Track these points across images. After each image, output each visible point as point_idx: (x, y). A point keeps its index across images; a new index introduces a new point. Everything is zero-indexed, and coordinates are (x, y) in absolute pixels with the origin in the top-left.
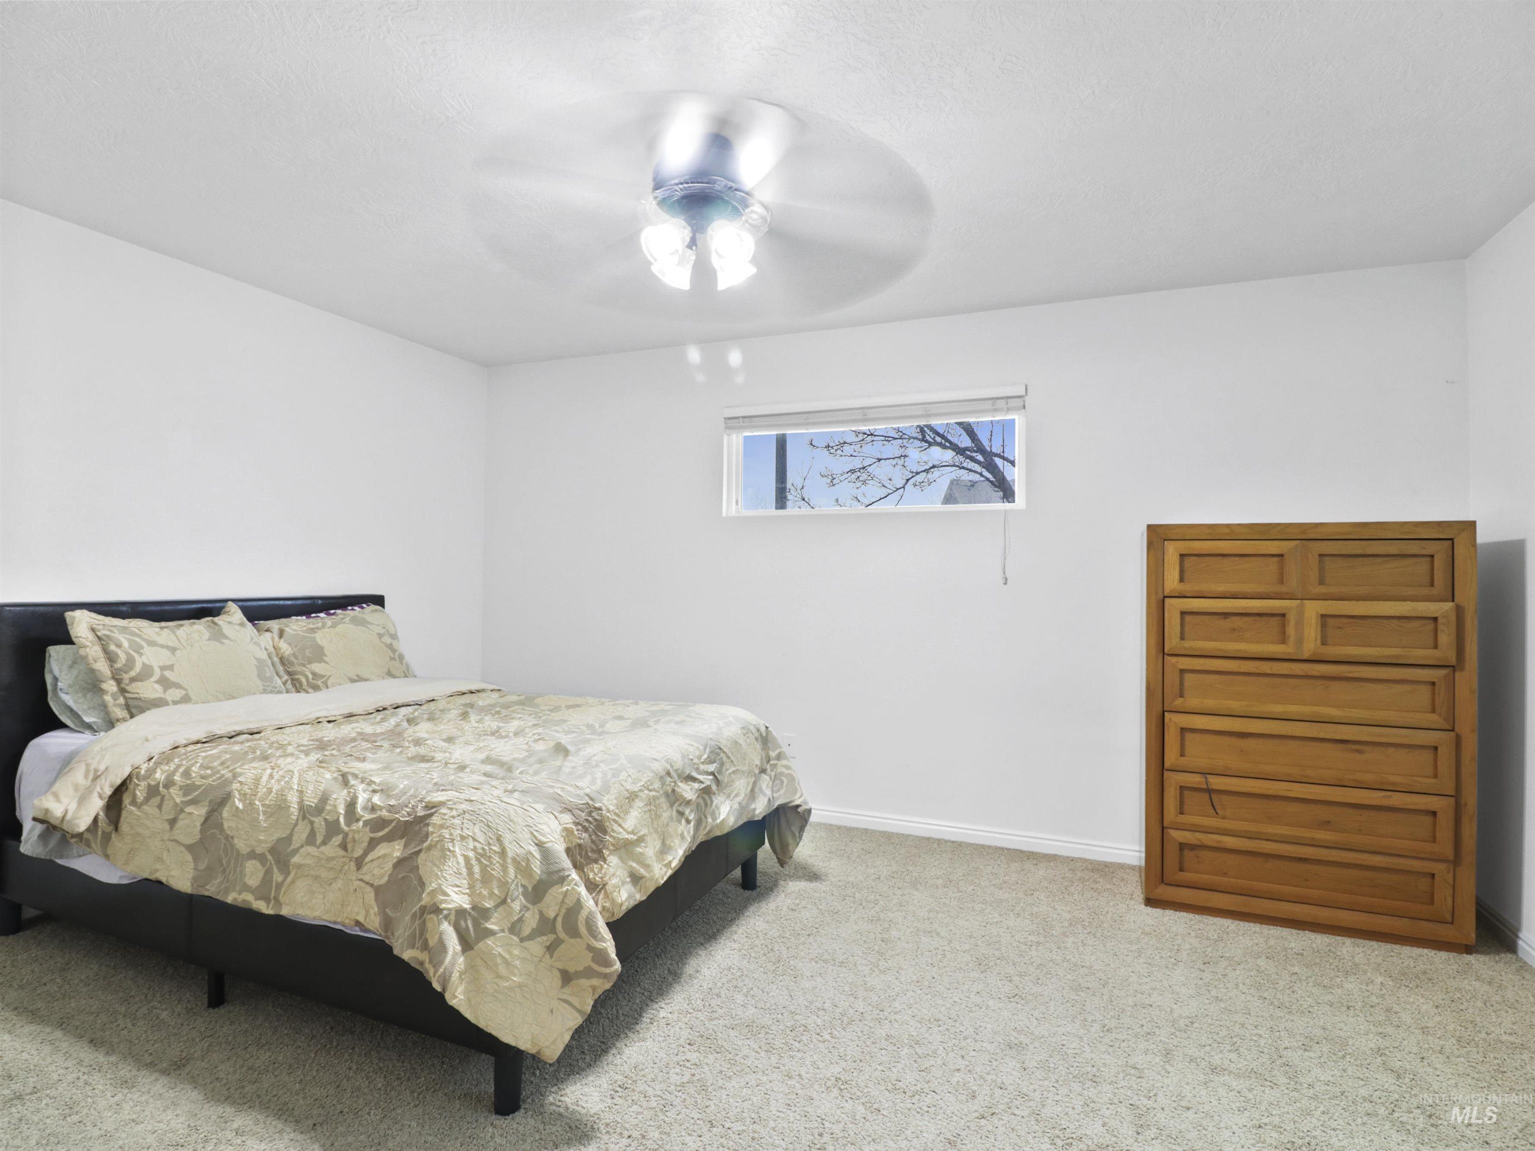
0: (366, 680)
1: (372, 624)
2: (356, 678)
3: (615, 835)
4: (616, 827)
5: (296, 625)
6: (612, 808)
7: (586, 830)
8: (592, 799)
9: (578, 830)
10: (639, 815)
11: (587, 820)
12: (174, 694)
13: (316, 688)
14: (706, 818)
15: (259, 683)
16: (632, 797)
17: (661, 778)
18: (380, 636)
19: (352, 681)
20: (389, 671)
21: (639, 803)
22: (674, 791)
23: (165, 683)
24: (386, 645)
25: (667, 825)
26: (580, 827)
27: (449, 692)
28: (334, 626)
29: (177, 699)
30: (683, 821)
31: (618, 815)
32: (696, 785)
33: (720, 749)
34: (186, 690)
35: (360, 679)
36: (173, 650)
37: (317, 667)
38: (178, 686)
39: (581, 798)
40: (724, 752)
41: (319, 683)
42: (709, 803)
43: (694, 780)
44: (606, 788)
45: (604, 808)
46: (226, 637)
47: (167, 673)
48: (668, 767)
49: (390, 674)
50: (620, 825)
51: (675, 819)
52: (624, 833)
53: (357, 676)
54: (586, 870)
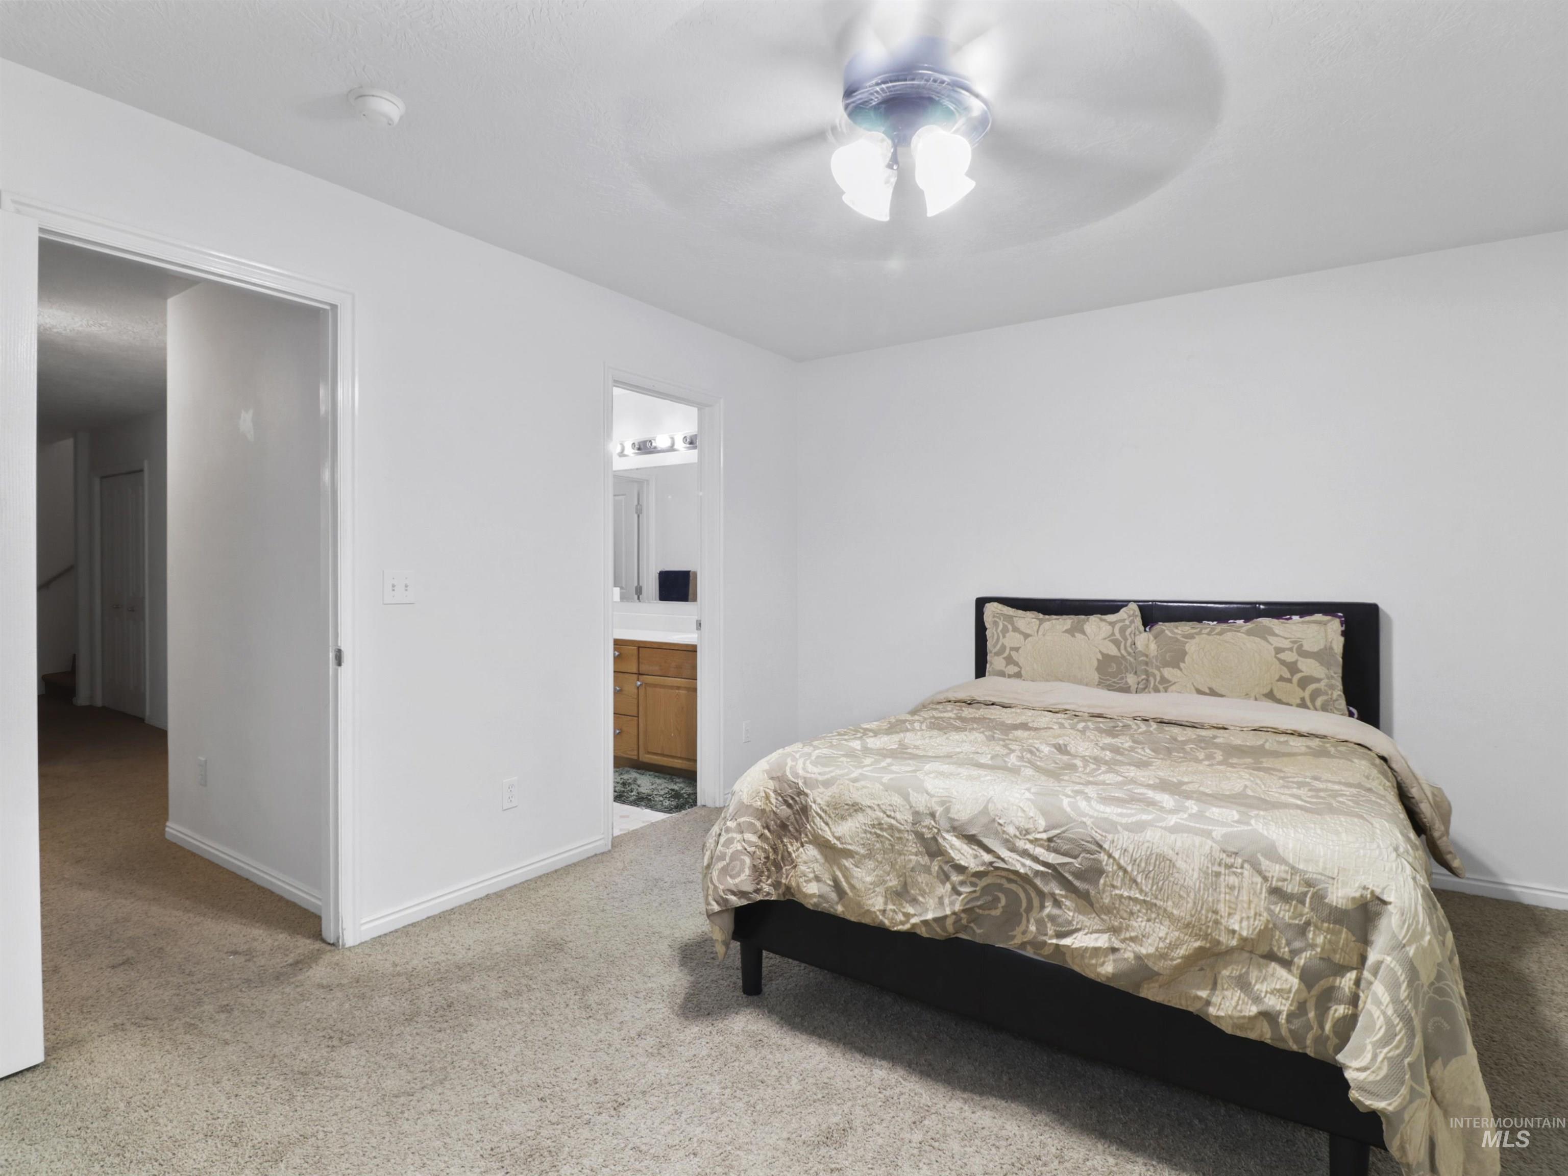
0: (1222, 696)
1: (1277, 635)
2: (1207, 691)
3: (815, 827)
4: (817, 820)
5: (1182, 629)
6: (819, 800)
7: (789, 806)
8: (805, 783)
9: (777, 799)
10: (854, 829)
11: (793, 799)
12: (1012, 669)
13: (1157, 690)
14: (1028, 921)
15: (1096, 676)
16: (856, 808)
17: (916, 813)
18: (1279, 650)
19: (1199, 692)
20: (1271, 691)
21: (860, 818)
22: (934, 839)
23: (1009, 660)
24: (1283, 662)
25: (913, 870)
26: (780, 799)
27: (1256, 725)
28: (1220, 634)
29: (1011, 673)
30: (948, 886)
31: (825, 812)
32: (987, 858)
33: (1101, 847)
34: (1020, 668)
35: (1213, 693)
36: (1026, 636)
37: (1168, 672)
38: (1016, 664)
39: (797, 775)
40: (1110, 856)
41: (1161, 687)
42: (1036, 902)
43: (988, 850)
44: (827, 784)
45: (811, 797)
46: (1084, 633)
47: (1013, 654)
48: (939, 810)
49: (1271, 696)
50: (827, 824)
51: (935, 874)
52: (829, 833)
53: (1210, 689)
54: (785, 840)
